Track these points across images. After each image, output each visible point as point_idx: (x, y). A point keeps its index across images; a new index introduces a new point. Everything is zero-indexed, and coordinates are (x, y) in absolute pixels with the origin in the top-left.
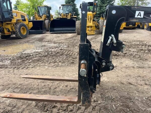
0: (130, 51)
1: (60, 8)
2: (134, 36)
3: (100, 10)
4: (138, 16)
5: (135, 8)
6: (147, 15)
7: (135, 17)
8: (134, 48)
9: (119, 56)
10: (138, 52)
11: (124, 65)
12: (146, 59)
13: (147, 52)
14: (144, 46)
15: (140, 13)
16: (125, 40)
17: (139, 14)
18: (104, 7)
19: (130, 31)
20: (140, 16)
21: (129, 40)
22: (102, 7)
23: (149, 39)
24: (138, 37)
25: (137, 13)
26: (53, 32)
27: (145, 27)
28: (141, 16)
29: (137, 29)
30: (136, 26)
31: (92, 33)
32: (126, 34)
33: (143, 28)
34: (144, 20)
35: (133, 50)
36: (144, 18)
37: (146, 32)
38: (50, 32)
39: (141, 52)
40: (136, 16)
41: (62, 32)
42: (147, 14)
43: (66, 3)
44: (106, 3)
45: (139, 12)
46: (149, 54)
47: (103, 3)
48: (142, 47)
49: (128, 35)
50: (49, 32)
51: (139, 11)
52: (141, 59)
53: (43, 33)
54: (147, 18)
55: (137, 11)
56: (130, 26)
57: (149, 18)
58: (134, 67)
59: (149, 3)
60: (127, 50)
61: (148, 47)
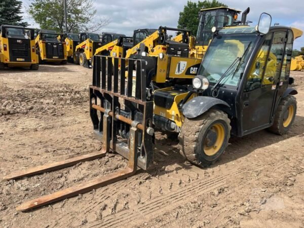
0: (42, 103)
2: (58, 77)
8: (50, 98)
9: (16, 114)
10: (55, 104)
11: (19, 129)
12: (62, 115)
13: (69, 102)
14: (68, 93)
16: (40, 84)
19: (54, 68)
21: (49, 84)
23: (82, 81)
24: (66, 78)
27: (81, 61)
29: (68, 65)
30: (66, 59)
32: (46, 73)
33: (78, 64)
35: (47, 101)
37: (82, 70)
39: (61, 103)
46: (71, 106)
48: (65, 94)
49: (48, 75)
52: (54, 115)
56: (54, 57)
58: (36, 130)
59: (88, 19)
60: (36, 102)
61: (75, 94)
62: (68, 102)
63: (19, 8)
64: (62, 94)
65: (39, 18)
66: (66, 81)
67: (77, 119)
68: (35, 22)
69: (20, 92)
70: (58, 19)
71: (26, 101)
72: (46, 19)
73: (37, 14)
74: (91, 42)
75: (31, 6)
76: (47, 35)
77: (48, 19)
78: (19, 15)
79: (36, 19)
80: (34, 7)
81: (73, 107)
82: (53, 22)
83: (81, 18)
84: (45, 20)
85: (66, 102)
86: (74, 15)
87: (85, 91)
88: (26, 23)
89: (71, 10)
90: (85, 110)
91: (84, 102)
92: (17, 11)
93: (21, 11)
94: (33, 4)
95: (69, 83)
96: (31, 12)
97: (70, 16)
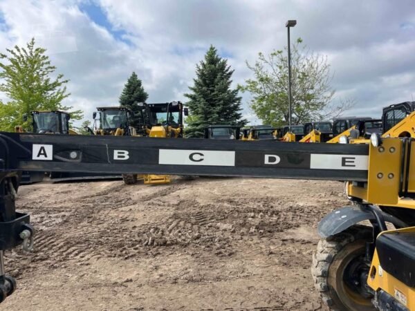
1: (95, 115)
2: (263, 186)
3: (205, 120)
4: (38, 156)
5: (29, 138)
6: (61, 153)
7: (33, 159)
9: (173, 247)
10: (234, 232)
12: (231, 254)
13: (254, 230)
15: (42, 148)
16: (235, 197)
17: (42, 152)
18: (213, 113)
20: (43, 156)
22: (210, 113)
25: (36, 148)
26: (62, 179)
28: (46, 156)
31: (163, 179)
34: (57, 166)
36: (54, 159)
38: (52, 178)
39: (241, 231)
40: (35, 157)
41: (87, 178)
42: (63, 151)
43: (123, 104)
44: (219, 105)
45: (40, 146)
46: (254, 237)
47: (213, 105)
48: (256, 215)
50: (48, 179)
51: (39, 143)
52: (219, 253)
53: (31, 182)
54: (62, 161)
55: (35, 143)
57: (68, 160)
58: (175, 281)
59: (323, 103)
60: (211, 226)
61: (271, 216)
62: (252, 230)
63: (238, 105)
64: (252, 214)
65: (262, 112)
66: (271, 192)
67: (247, 267)
68: (257, 117)
69: (203, 210)
70: (284, 111)
71: (200, 224)
72: (269, 112)
73: (259, 109)
74: (317, 134)
75: (253, 101)
76: (261, 132)
77: (272, 111)
78: (238, 112)
79: (258, 114)
80: (256, 101)
81: (256, 239)
82: (277, 114)
83: (313, 105)
84: (268, 114)
85: (249, 229)
86: (304, 103)
87: (289, 211)
88: (245, 120)
89: (301, 97)
90: (272, 247)
91: (278, 231)
92: (236, 108)
93: (241, 108)
94: (256, 98)
95: (274, 195)
96: (254, 107)
97: (298, 104)
